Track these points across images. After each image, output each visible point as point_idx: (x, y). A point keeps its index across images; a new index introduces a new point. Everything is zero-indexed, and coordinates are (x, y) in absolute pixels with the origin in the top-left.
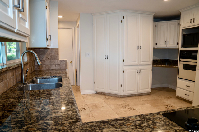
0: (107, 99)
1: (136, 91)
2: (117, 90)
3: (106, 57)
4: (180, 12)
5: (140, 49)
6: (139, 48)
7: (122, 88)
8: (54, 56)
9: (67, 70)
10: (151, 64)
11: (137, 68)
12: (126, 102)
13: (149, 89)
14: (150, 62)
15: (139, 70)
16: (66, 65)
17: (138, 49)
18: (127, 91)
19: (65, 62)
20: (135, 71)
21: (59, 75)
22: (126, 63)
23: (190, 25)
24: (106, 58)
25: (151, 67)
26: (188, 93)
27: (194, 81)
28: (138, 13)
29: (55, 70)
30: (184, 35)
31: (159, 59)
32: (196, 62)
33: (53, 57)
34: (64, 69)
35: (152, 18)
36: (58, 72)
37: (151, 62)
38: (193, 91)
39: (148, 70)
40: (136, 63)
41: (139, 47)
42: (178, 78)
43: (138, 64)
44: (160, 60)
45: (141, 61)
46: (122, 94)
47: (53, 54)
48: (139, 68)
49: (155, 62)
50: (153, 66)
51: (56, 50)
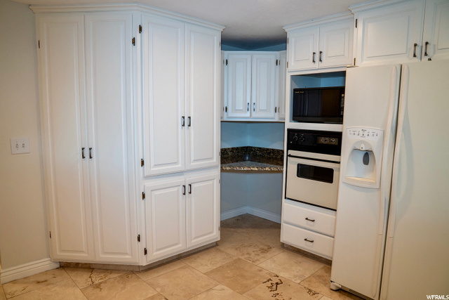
0: (98, 286)
1: (180, 245)
2: (126, 254)
3: (87, 153)
4: (286, 30)
5: (190, 125)
6: (186, 124)
7: (142, 245)
10: (217, 166)
11: (181, 180)
12: (159, 290)
13: (215, 234)
14: (215, 160)
15: (187, 187)
17: (184, 125)
18: (158, 250)
20: (176, 189)
22: (150, 168)
23: (312, 65)
24: (87, 155)
25: (216, 173)
26: (311, 235)
27: (336, 210)
28: (183, 21)
30: (295, 90)
31: (230, 147)
32: (339, 163)
35: (217, 40)
38: (332, 235)
39: (211, 182)
40: (179, 167)
41: (186, 118)
42: (286, 198)
43: (183, 169)
44: (233, 148)
45: (193, 159)
46: (144, 261)
48: (187, 179)
50: (222, 170)
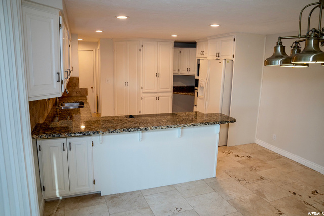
3: (126, 84)
5: (159, 76)
8: (76, 84)
9: (87, 96)
10: (171, 91)
11: (156, 95)
15: (158, 97)
16: (86, 92)
17: (157, 76)
19: (86, 89)
20: (153, 98)
21: (81, 101)
22: (144, 90)
28: (157, 42)
29: (76, 96)
31: (186, 86)
33: (74, 85)
34: (84, 96)
36: (80, 98)
37: (171, 89)
39: (168, 97)
40: (155, 90)
41: (158, 74)
44: (187, 86)
45: (160, 88)
47: (74, 82)
48: (159, 95)
49: (176, 89)
50: (173, 93)
51: (77, 79)
